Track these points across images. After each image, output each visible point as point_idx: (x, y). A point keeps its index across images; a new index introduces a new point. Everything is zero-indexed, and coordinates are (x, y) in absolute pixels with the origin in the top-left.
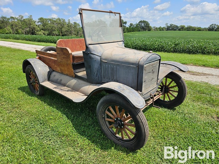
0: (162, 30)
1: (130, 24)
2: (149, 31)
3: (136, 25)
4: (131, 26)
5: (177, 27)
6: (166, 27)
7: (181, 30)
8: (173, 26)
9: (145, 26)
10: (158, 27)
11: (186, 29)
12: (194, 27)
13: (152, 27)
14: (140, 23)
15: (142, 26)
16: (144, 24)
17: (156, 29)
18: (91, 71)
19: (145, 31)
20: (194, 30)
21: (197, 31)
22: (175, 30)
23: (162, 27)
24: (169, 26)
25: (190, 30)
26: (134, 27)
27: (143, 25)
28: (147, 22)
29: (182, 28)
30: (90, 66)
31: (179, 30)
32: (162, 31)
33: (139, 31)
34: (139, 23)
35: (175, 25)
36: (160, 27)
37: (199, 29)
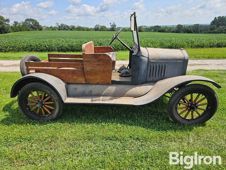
0: (54, 29)
1: (15, 22)
2: (40, 30)
3: (23, 24)
4: (16, 24)
5: (68, 26)
6: (58, 27)
7: (73, 29)
8: (64, 26)
9: (34, 25)
10: (49, 27)
11: (77, 29)
12: (83, 27)
13: (42, 26)
14: (28, 22)
15: (31, 25)
16: (33, 23)
17: (47, 29)
18: (139, 73)
19: (36, 30)
20: (84, 30)
21: (87, 30)
22: (67, 30)
23: (53, 27)
24: (60, 25)
25: (80, 30)
26: (21, 26)
27: (31, 23)
28: (35, 20)
29: (73, 28)
30: (139, 67)
31: (71, 30)
32: (55, 31)
33: (29, 30)
34: (25, 21)
35: (66, 25)
36: (52, 26)
37: (88, 30)
